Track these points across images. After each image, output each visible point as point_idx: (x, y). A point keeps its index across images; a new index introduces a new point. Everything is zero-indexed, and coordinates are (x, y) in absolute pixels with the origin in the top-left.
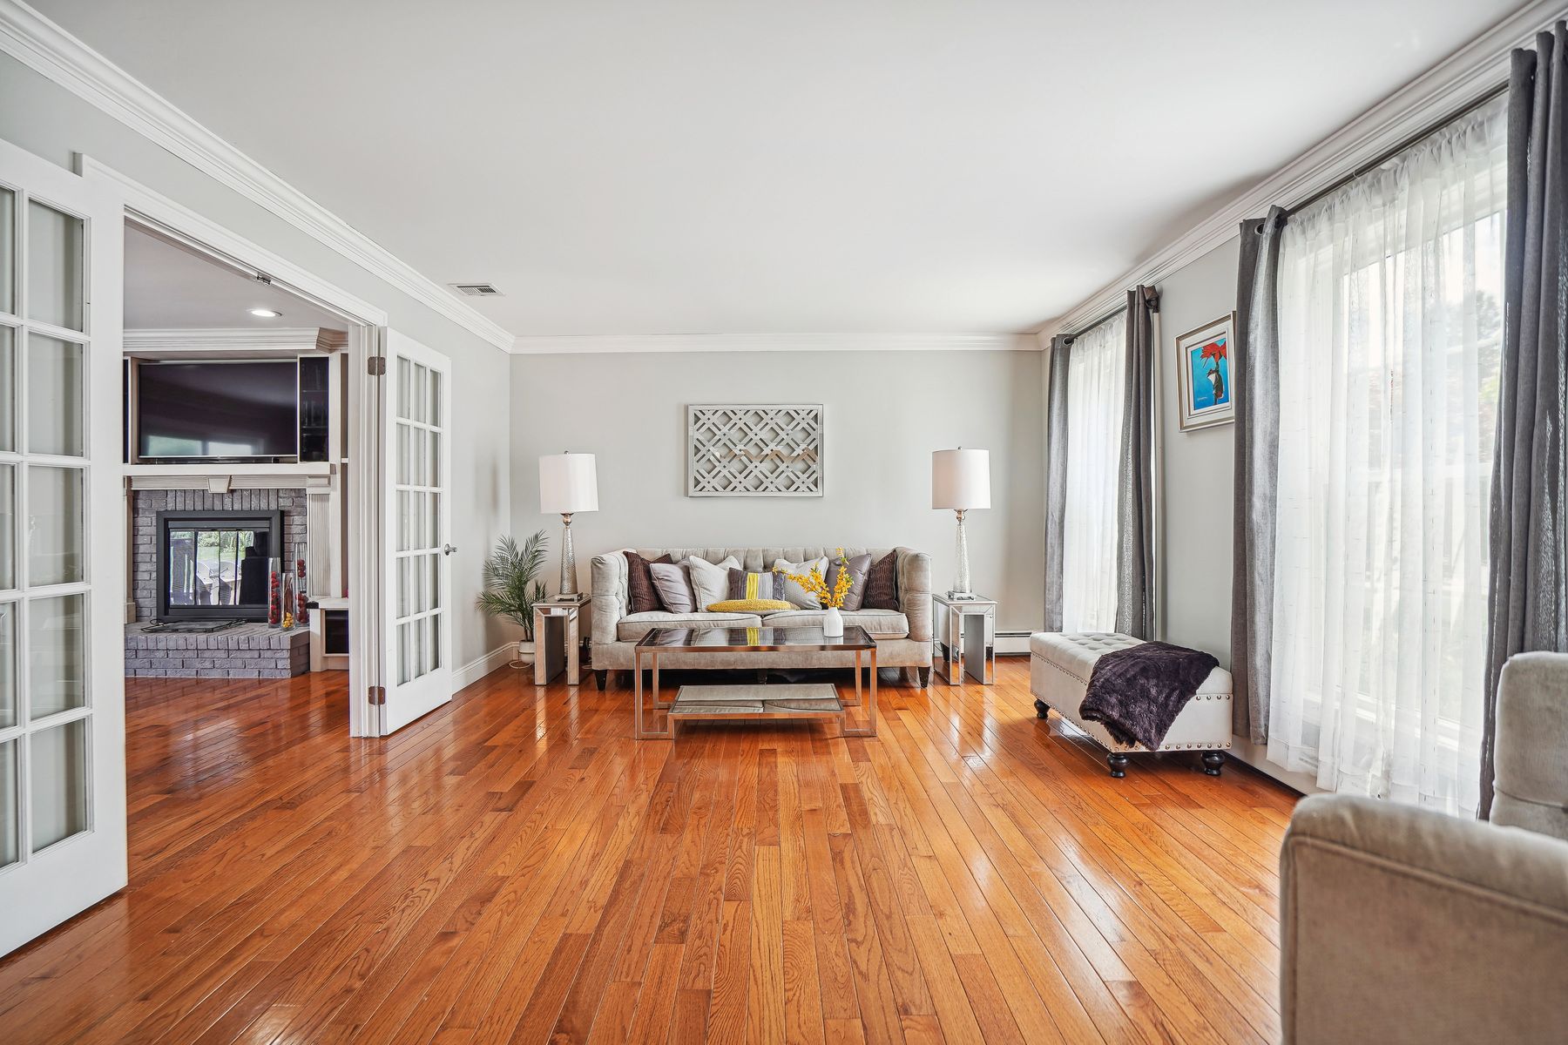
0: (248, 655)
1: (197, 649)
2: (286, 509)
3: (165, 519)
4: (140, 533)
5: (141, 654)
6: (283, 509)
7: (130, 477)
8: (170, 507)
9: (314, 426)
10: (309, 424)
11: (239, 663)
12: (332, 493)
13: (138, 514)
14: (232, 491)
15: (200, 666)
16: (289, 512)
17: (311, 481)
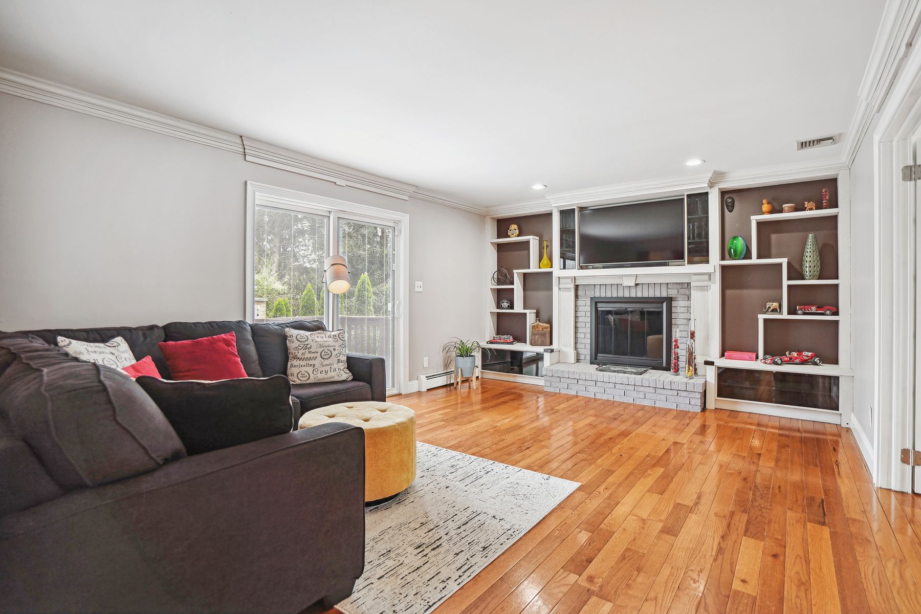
0: (670, 392)
1: (634, 385)
2: (673, 296)
3: (595, 302)
4: (580, 310)
5: (580, 382)
6: (671, 296)
7: (575, 277)
8: (597, 295)
9: (697, 240)
10: (694, 238)
11: (663, 398)
12: (712, 285)
13: (578, 299)
14: (637, 285)
15: (635, 396)
16: (676, 298)
17: (694, 278)
